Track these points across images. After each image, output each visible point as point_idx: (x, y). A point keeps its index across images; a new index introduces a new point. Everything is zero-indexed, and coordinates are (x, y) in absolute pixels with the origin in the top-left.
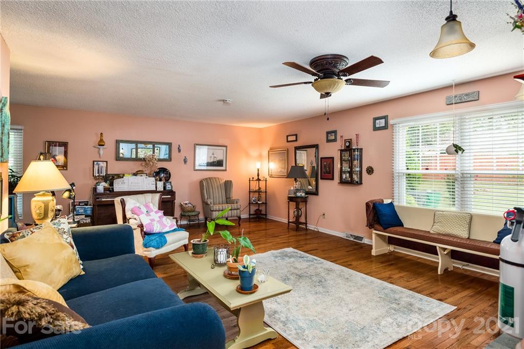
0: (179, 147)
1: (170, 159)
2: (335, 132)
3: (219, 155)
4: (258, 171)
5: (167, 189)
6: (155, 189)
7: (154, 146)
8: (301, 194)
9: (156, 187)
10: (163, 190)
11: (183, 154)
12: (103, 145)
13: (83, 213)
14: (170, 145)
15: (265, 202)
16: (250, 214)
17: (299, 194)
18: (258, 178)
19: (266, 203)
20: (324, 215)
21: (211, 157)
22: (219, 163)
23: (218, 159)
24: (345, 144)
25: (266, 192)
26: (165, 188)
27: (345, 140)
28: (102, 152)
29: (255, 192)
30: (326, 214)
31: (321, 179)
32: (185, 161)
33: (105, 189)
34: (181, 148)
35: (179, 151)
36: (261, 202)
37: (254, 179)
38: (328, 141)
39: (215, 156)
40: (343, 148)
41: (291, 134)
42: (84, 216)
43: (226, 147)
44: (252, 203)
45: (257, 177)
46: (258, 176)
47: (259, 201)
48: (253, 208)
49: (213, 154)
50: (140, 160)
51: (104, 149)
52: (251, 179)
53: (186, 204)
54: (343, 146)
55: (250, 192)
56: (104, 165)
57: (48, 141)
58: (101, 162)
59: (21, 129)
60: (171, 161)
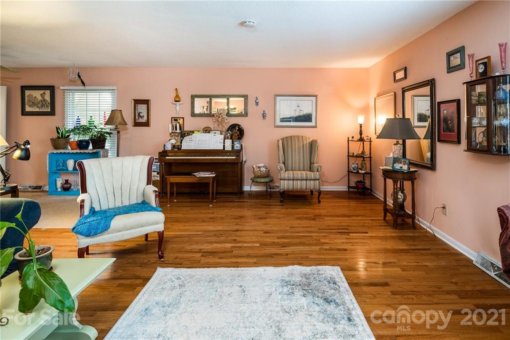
0: (257, 99)
1: (245, 114)
2: (461, 50)
3: (306, 107)
4: (361, 127)
5: (236, 148)
6: (222, 149)
7: (228, 99)
8: (401, 165)
9: (224, 146)
10: (231, 149)
11: (262, 107)
12: (179, 101)
13: (156, 170)
14: (246, 97)
15: (369, 171)
16: (349, 187)
17: (398, 166)
18: (361, 138)
19: (371, 174)
20: (444, 208)
21: (296, 110)
22: (307, 118)
23: (305, 113)
24: (477, 70)
25: (370, 157)
26: (233, 147)
27: (476, 61)
28: (178, 108)
29: (357, 156)
30: (447, 208)
31: (439, 141)
32: (264, 116)
33: (174, 146)
34: (259, 101)
35: (257, 104)
36: (363, 172)
37: (356, 139)
38: (451, 69)
39: (301, 109)
40: (474, 78)
41: (399, 69)
42: (156, 173)
43: (316, 96)
44: (352, 172)
45: (360, 136)
46: (361, 134)
47: (361, 169)
48: (354, 180)
49: (298, 106)
50: (213, 116)
51: (180, 105)
52: (350, 139)
53: (259, 167)
54: (474, 75)
55: (348, 156)
56: (181, 121)
57: (134, 100)
58: (178, 119)
59: (114, 90)
60: (247, 116)
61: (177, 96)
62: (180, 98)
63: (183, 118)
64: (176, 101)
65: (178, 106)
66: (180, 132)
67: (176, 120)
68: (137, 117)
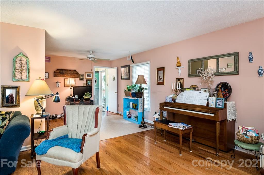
1: (235, 73)
6: (206, 105)
9: (208, 103)
10: (214, 106)
12: (180, 66)
14: (236, 55)
28: (180, 71)
32: (260, 73)
53: (246, 130)
56: (182, 81)
57: (157, 68)
58: (180, 79)
59: (149, 63)
60: (238, 74)
61: (179, 62)
62: (181, 64)
63: (183, 78)
64: (178, 66)
65: (180, 69)
66: (181, 89)
67: (179, 80)
68: (158, 79)
